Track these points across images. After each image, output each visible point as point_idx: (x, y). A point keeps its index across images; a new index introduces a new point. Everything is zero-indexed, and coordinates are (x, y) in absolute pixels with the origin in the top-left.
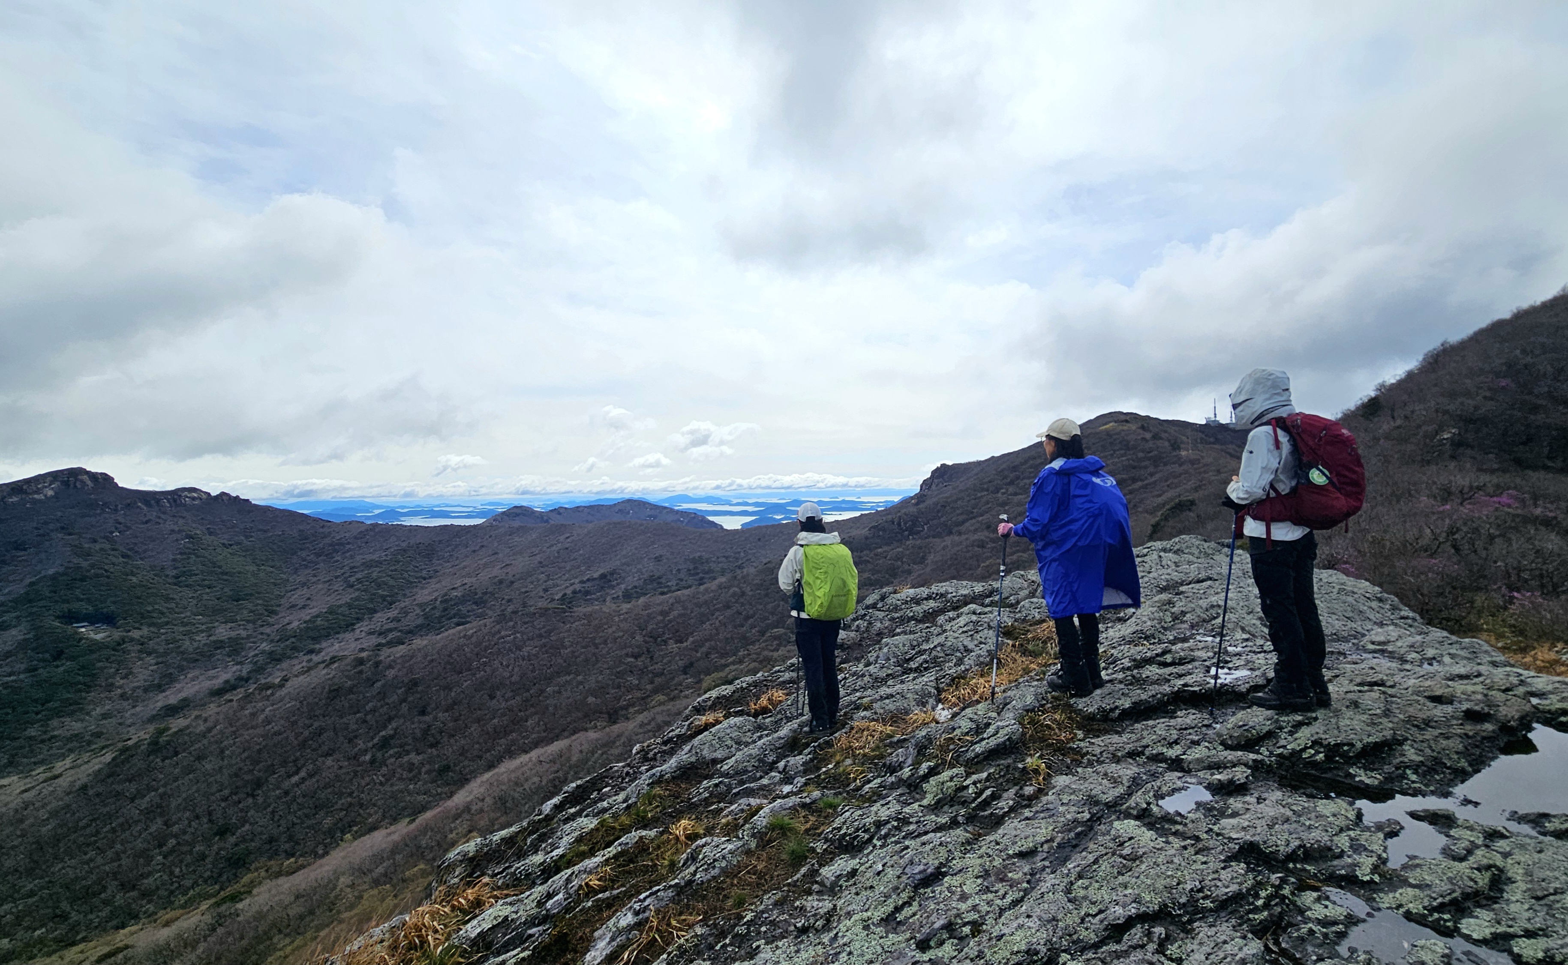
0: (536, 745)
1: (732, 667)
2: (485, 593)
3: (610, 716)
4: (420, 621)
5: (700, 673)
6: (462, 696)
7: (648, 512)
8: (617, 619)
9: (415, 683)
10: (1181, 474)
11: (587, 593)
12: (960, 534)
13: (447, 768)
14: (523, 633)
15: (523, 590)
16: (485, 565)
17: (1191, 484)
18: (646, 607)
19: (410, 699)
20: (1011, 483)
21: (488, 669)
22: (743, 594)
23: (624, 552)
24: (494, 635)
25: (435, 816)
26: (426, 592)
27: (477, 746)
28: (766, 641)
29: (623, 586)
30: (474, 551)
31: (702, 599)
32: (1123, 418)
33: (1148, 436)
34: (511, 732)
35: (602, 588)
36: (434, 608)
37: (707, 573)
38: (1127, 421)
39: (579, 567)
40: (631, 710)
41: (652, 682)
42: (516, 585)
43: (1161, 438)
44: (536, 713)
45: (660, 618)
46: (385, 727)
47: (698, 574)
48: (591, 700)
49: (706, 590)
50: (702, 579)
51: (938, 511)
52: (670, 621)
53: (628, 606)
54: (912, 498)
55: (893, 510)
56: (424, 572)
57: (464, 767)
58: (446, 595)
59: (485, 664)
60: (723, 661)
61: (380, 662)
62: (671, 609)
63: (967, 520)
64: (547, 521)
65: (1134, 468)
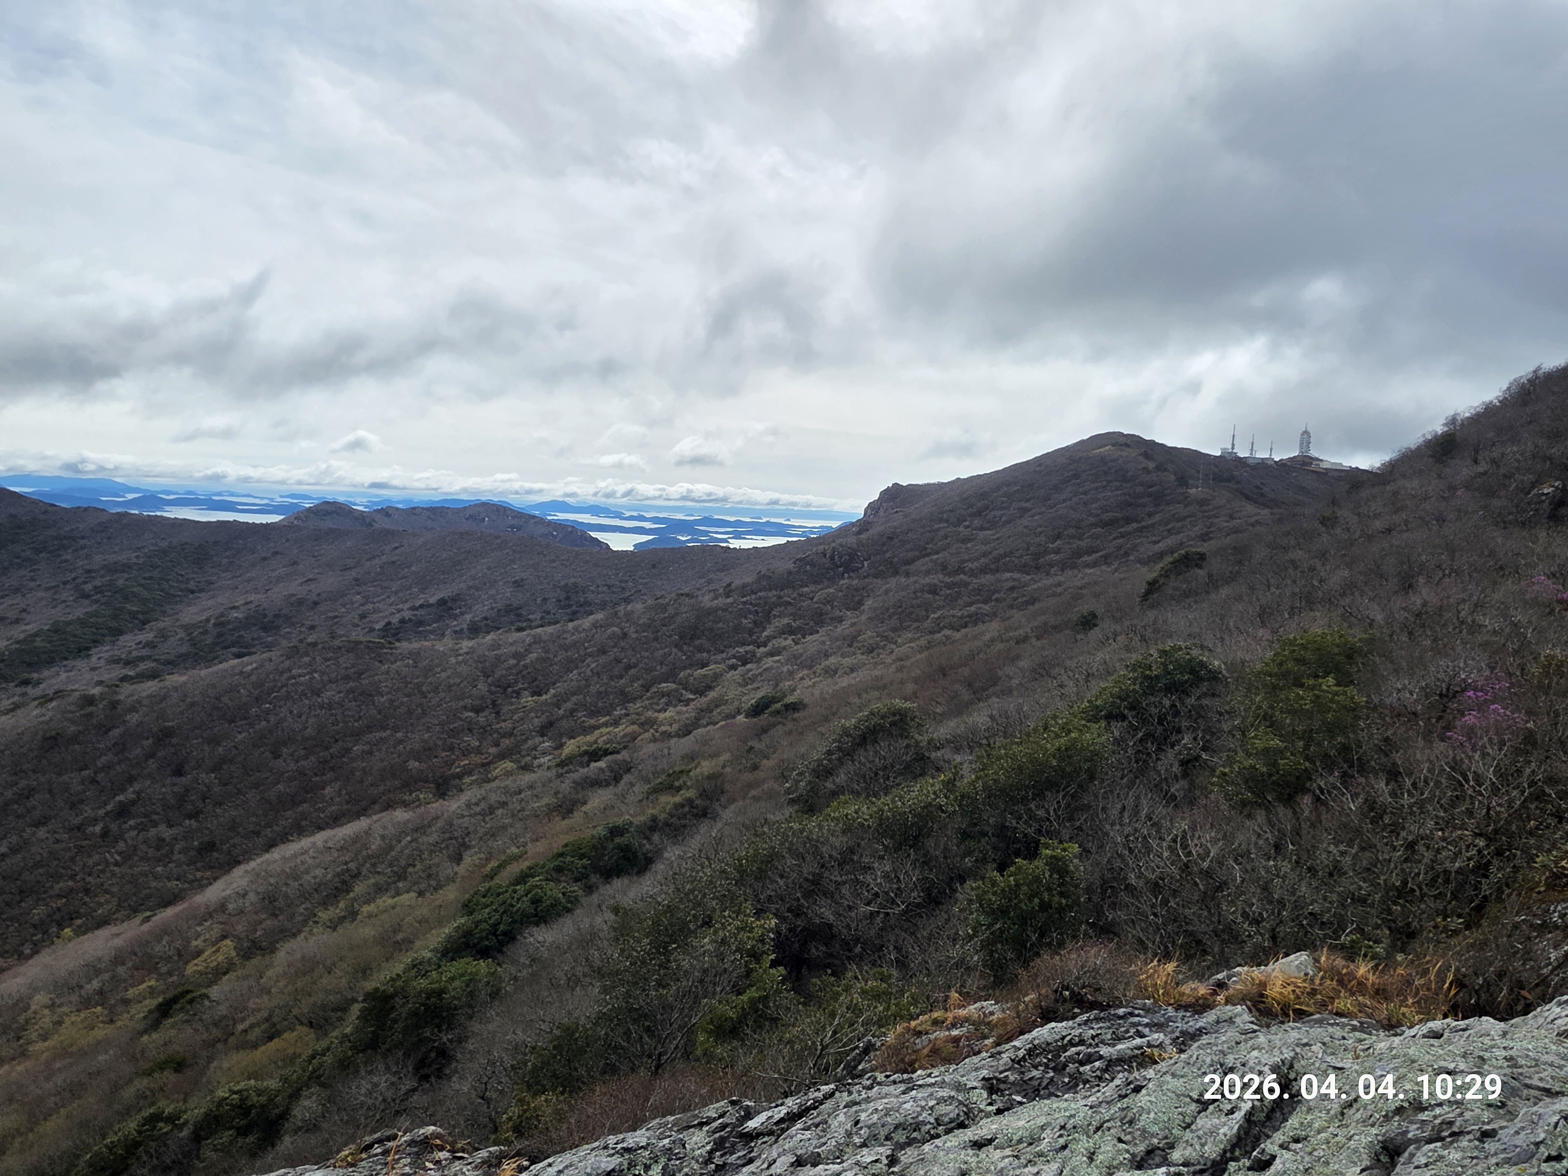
0: (336, 821)
1: (604, 730)
2: (277, 616)
3: (438, 786)
4: (184, 649)
5: (561, 736)
6: (234, 752)
7: (510, 521)
8: (453, 660)
9: (168, 733)
10: (1185, 518)
11: (420, 623)
12: (908, 575)
13: (209, 847)
14: (323, 673)
15: (331, 614)
16: (279, 579)
17: (1197, 530)
18: (495, 646)
19: (159, 754)
20: (979, 513)
21: (272, 718)
22: (625, 635)
23: (473, 571)
24: (281, 673)
25: (177, 915)
26: (193, 609)
27: (254, 819)
28: (651, 698)
29: (468, 617)
30: (264, 559)
31: (570, 639)
32: (1123, 440)
33: (1151, 465)
34: (301, 803)
35: (441, 617)
36: (206, 632)
37: (581, 606)
38: (1127, 445)
39: (410, 588)
40: (467, 780)
41: (497, 745)
42: (322, 608)
43: (1165, 470)
44: (337, 779)
45: (512, 662)
46: (123, 790)
47: (570, 606)
48: (413, 764)
49: (576, 629)
50: (574, 613)
51: (883, 545)
52: (526, 667)
53: (471, 644)
54: (853, 524)
55: (829, 537)
56: (192, 583)
57: (234, 846)
58: (222, 615)
59: (268, 712)
60: (593, 722)
61: (118, 702)
62: (528, 651)
63: (919, 558)
64: (370, 525)
65: (1130, 505)
